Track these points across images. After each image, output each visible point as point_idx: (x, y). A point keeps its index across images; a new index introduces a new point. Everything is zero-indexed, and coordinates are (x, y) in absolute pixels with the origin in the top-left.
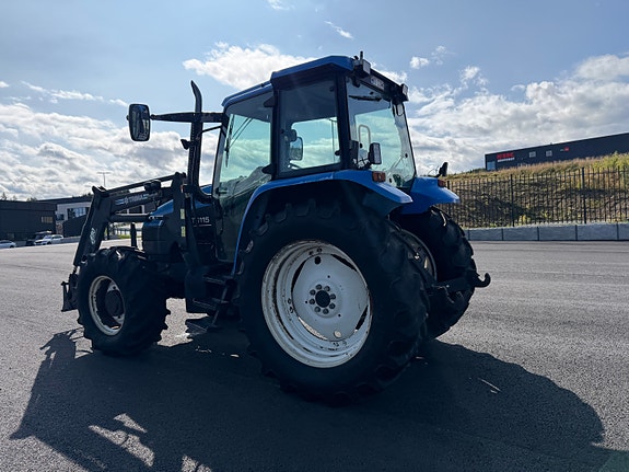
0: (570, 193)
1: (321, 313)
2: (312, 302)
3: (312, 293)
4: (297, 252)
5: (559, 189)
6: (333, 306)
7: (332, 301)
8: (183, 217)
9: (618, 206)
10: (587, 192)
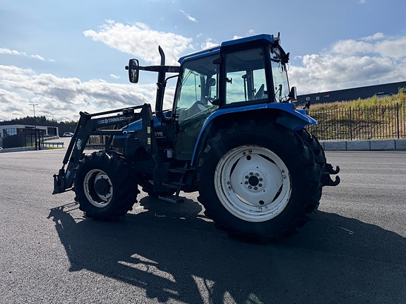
0: (334, 122)
1: (253, 189)
2: (246, 183)
3: (247, 177)
4: (236, 153)
5: (328, 120)
6: (261, 185)
7: (260, 182)
8: (149, 132)
9: (361, 131)
10: (343, 122)
